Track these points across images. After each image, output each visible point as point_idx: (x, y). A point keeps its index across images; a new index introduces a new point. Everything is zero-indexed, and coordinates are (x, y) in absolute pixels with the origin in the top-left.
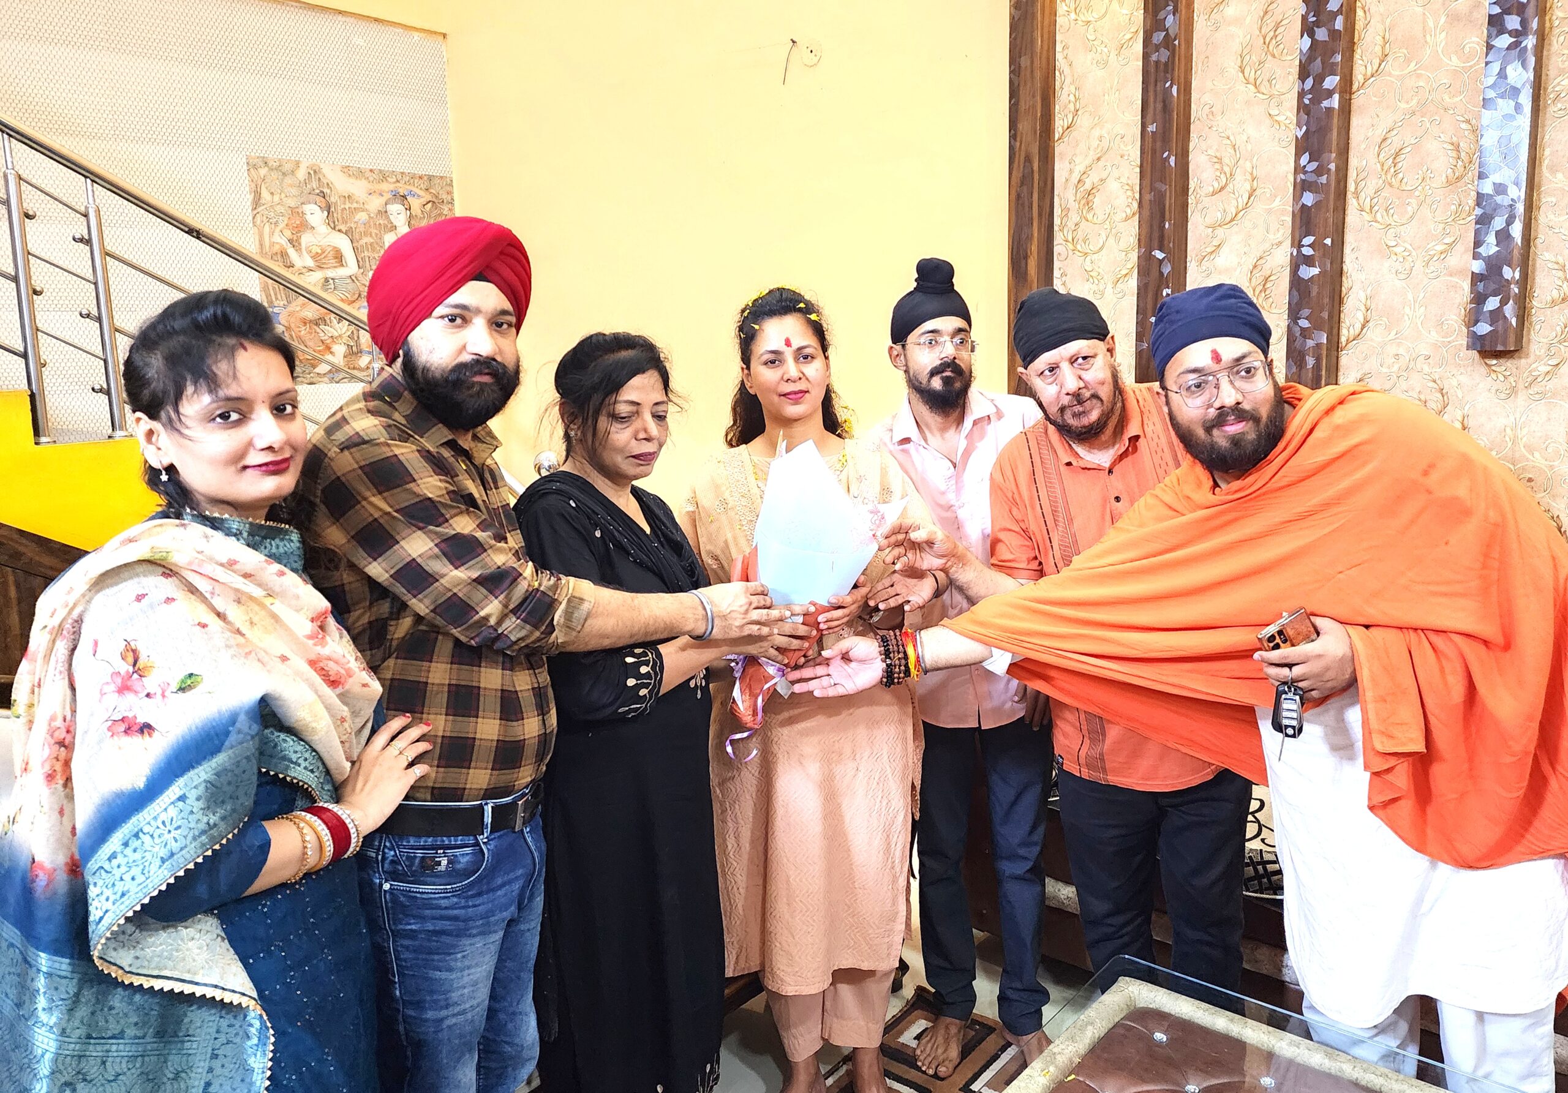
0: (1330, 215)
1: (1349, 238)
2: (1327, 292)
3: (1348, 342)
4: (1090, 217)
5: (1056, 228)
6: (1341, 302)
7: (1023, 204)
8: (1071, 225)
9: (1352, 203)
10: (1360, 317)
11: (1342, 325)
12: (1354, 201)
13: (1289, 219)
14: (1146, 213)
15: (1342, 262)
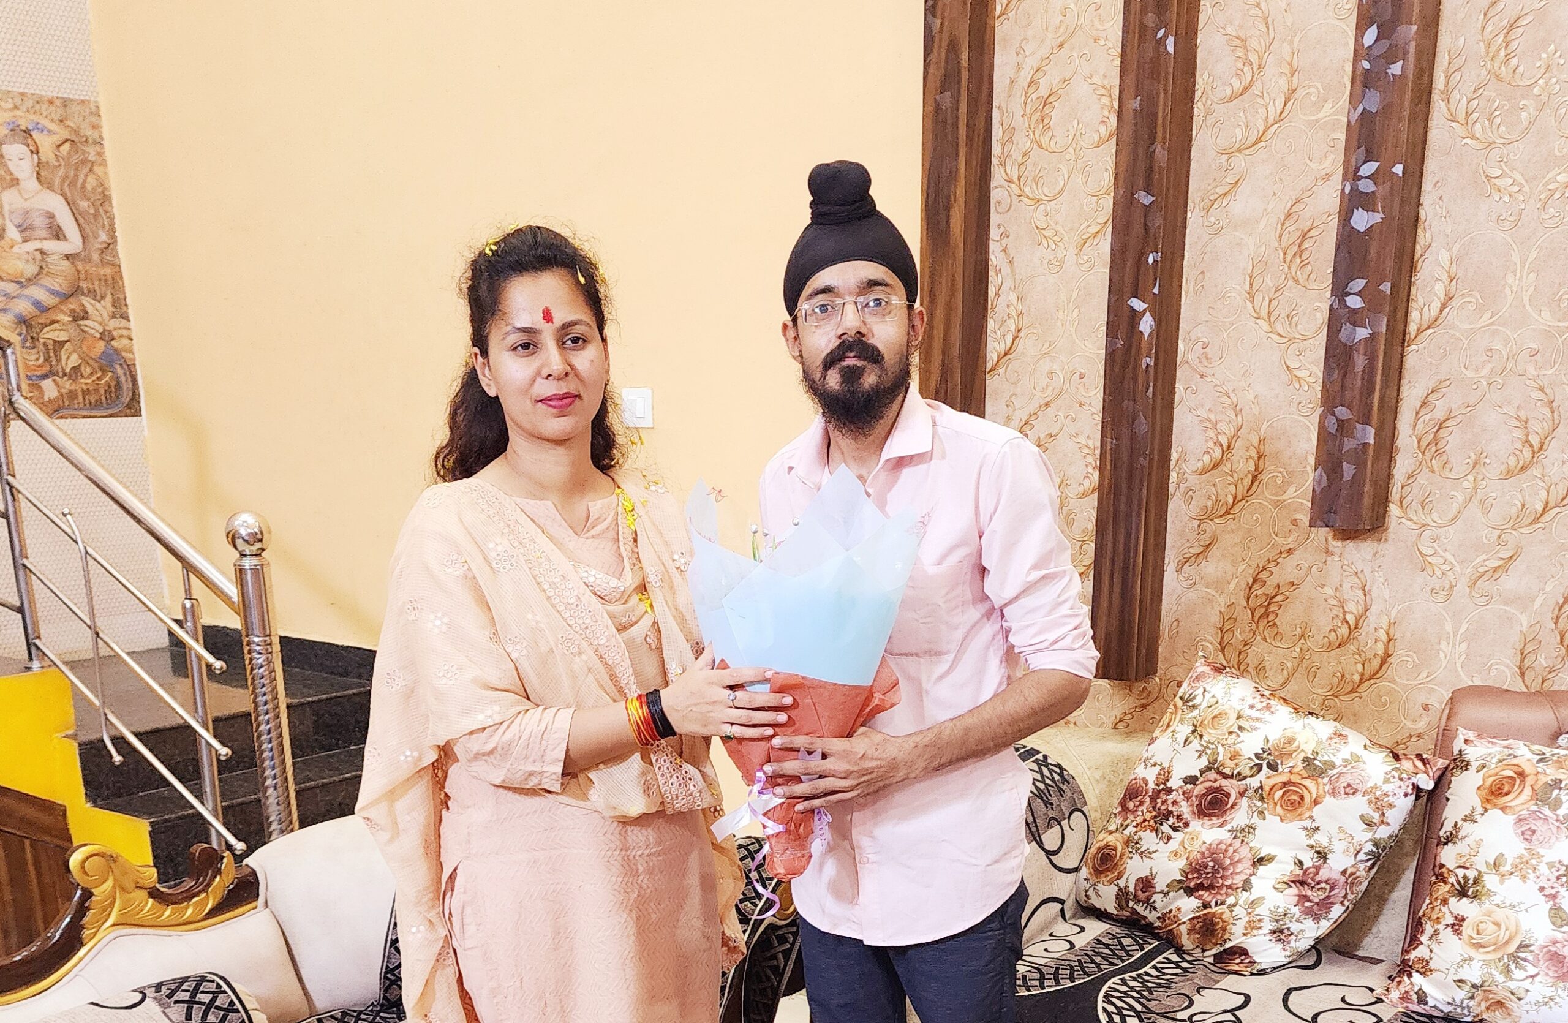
0: (1404, 126)
1: (1431, 165)
2: (1391, 250)
3: (1419, 331)
4: (1045, 142)
5: (995, 161)
6: (1412, 268)
7: (944, 122)
8: (1016, 155)
9: (1439, 108)
10: (1440, 289)
11: (1413, 304)
12: (1443, 104)
13: (1342, 136)
14: (1128, 132)
15: (1418, 205)
